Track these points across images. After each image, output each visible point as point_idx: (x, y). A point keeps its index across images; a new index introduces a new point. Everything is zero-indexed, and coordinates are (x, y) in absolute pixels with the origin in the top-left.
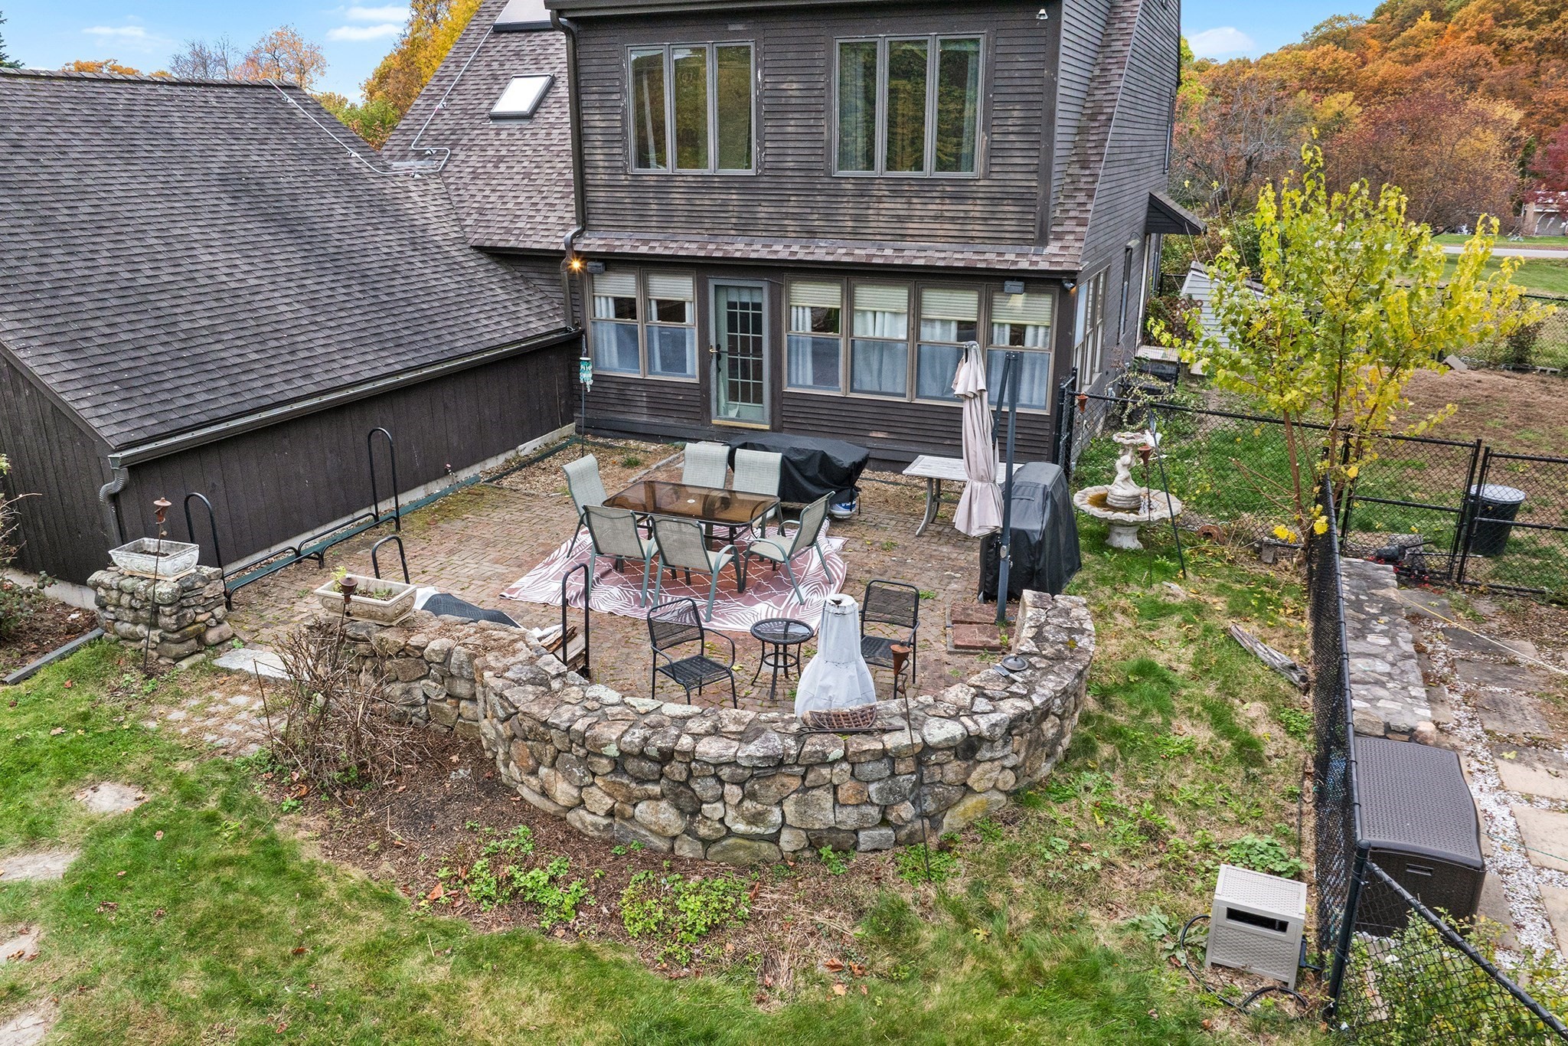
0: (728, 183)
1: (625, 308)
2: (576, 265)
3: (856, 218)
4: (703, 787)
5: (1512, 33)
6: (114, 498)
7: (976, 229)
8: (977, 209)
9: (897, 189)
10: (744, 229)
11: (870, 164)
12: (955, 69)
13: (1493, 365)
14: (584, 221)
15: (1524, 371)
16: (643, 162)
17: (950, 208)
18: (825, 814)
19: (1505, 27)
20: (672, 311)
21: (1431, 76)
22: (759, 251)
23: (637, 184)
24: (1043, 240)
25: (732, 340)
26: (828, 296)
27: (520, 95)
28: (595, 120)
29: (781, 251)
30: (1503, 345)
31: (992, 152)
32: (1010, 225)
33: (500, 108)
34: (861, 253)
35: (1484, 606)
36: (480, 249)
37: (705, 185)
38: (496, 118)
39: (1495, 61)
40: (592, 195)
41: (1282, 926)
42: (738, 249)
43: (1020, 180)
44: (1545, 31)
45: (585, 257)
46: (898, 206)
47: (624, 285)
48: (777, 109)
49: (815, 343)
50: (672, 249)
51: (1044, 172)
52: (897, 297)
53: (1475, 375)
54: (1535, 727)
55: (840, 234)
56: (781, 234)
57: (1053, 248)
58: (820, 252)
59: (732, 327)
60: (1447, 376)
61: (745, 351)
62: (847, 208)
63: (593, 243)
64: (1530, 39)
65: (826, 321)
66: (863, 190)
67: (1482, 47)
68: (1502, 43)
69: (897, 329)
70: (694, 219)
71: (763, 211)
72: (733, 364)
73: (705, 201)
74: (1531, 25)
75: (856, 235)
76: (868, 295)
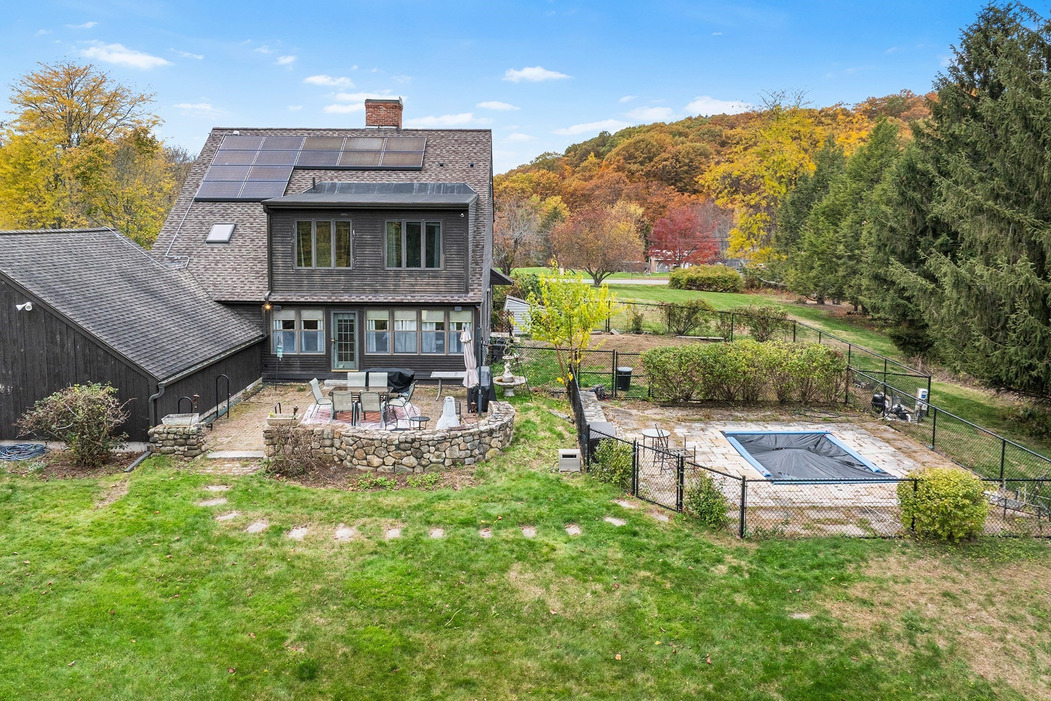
0: (339, 273)
1: (288, 325)
2: (268, 307)
3: (395, 285)
4: (424, 449)
5: (634, 167)
6: (155, 400)
7: (442, 288)
8: (442, 281)
9: (411, 274)
10: (346, 291)
11: (399, 265)
12: (431, 232)
13: (628, 332)
14: (272, 288)
15: (640, 333)
16: (300, 265)
17: (432, 281)
18: (457, 454)
19: (630, 163)
20: (311, 325)
21: (598, 187)
22: (355, 299)
23: (298, 273)
24: (467, 292)
25: (340, 335)
26: (383, 315)
27: (221, 232)
28: (279, 248)
29: (365, 299)
30: (631, 323)
31: (446, 261)
32: (455, 287)
33: (210, 238)
34: (398, 298)
35: (623, 403)
36: (219, 302)
37: (330, 273)
38: (208, 242)
39: (627, 181)
40: (275, 278)
41: (575, 456)
42: (346, 298)
43: (458, 271)
44: (648, 167)
45: (273, 304)
46: (412, 281)
47: (290, 315)
48: (361, 245)
49: (377, 334)
50: (315, 299)
51: (466, 268)
52: (412, 314)
53: (622, 336)
54: (635, 426)
55: (388, 291)
56: (364, 292)
57: (471, 294)
58: (381, 299)
59: (340, 330)
60: (611, 337)
61: (346, 339)
62: (391, 281)
63: (277, 297)
64: (642, 170)
65: (381, 325)
66: (397, 275)
67: (620, 173)
68: (629, 171)
69: (413, 327)
70: (324, 287)
71: (355, 283)
72: (340, 346)
73: (329, 280)
74: (642, 163)
75: (395, 291)
76: (399, 314)
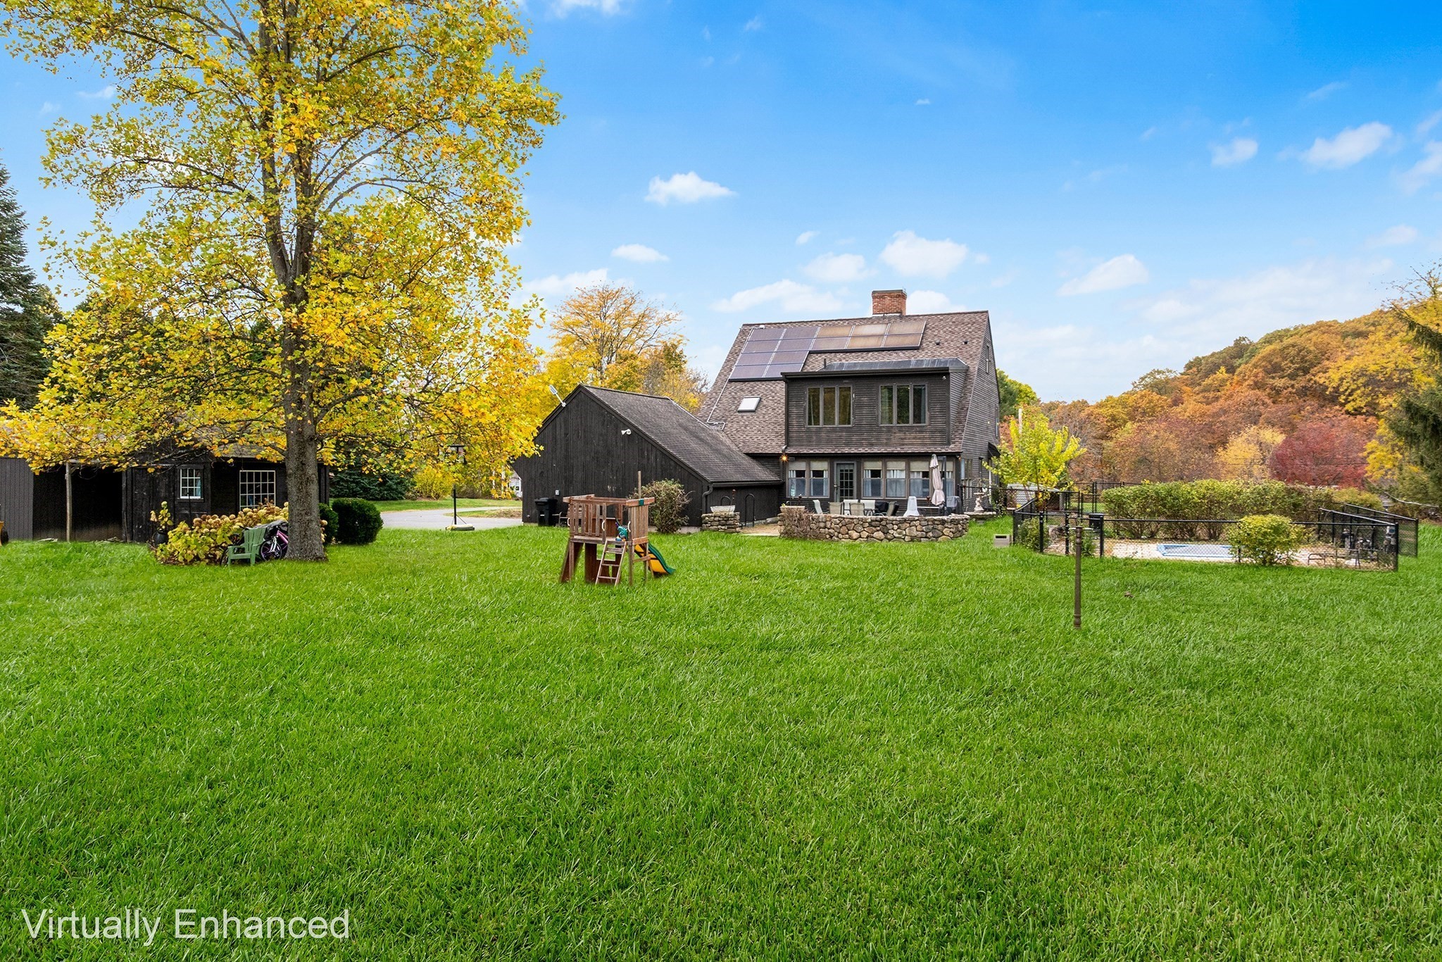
0: (842, 430)
1: (800, 474)
2: (784, 458)
3: (887, 439)
4: (889, 526)
5: (1279, 383)
6: (706, 496)
7: (927, 441)
8: (927, 435)
9: (900, 431)
10: (847, 445)
11: (891, 422)
12: (918, 393)
14: (788, 444)
16: (810, 424)
17: (919, 435)
18: (915, 533)
19: (1273, 378)
20: (818, 474)
21: (1225, 412)
22: (853, 450)
23: (809, 430)
24: (949, 444)
25: (842, 483)
26: (877, 465)
27: (749, 403)
28: (794, 410)
29: (862, 450)
31: (931, 418)
32: (938, 440)
33: (741, 408)
34: (889, 450)
36: (747, 454)
37: (834, 430)
38: (739, 412)
39: (1269, 401)
40: (791, 435)
42: (846, 450)
43: (940, 425)
44: (1301, 382)
45: (788, 455)
46: (902, 435)
47: (801, 466)
48: (860, 406)
49: (872, 481)
50: (822, 451)
51: (947, 423)
52: (902, 465)
55: (882, 445)
56: (861, 445)
57: (952, 446)
58: (876, 450)
59: (842, 478)
61: (846, 486)
62: (884, 436)
63: (792, 450)
64: (1293, 386)
65: (875, 473)
66: (889, 430)
67: (1257, 391)
68: (1273, 388)
69: (903, 475)
70: (829, 442)
71: (854, 438)
72: (842, 491)
73: (834, 435)
74: (1292, 377)
75: (887, 444)
76: (892, 465)
